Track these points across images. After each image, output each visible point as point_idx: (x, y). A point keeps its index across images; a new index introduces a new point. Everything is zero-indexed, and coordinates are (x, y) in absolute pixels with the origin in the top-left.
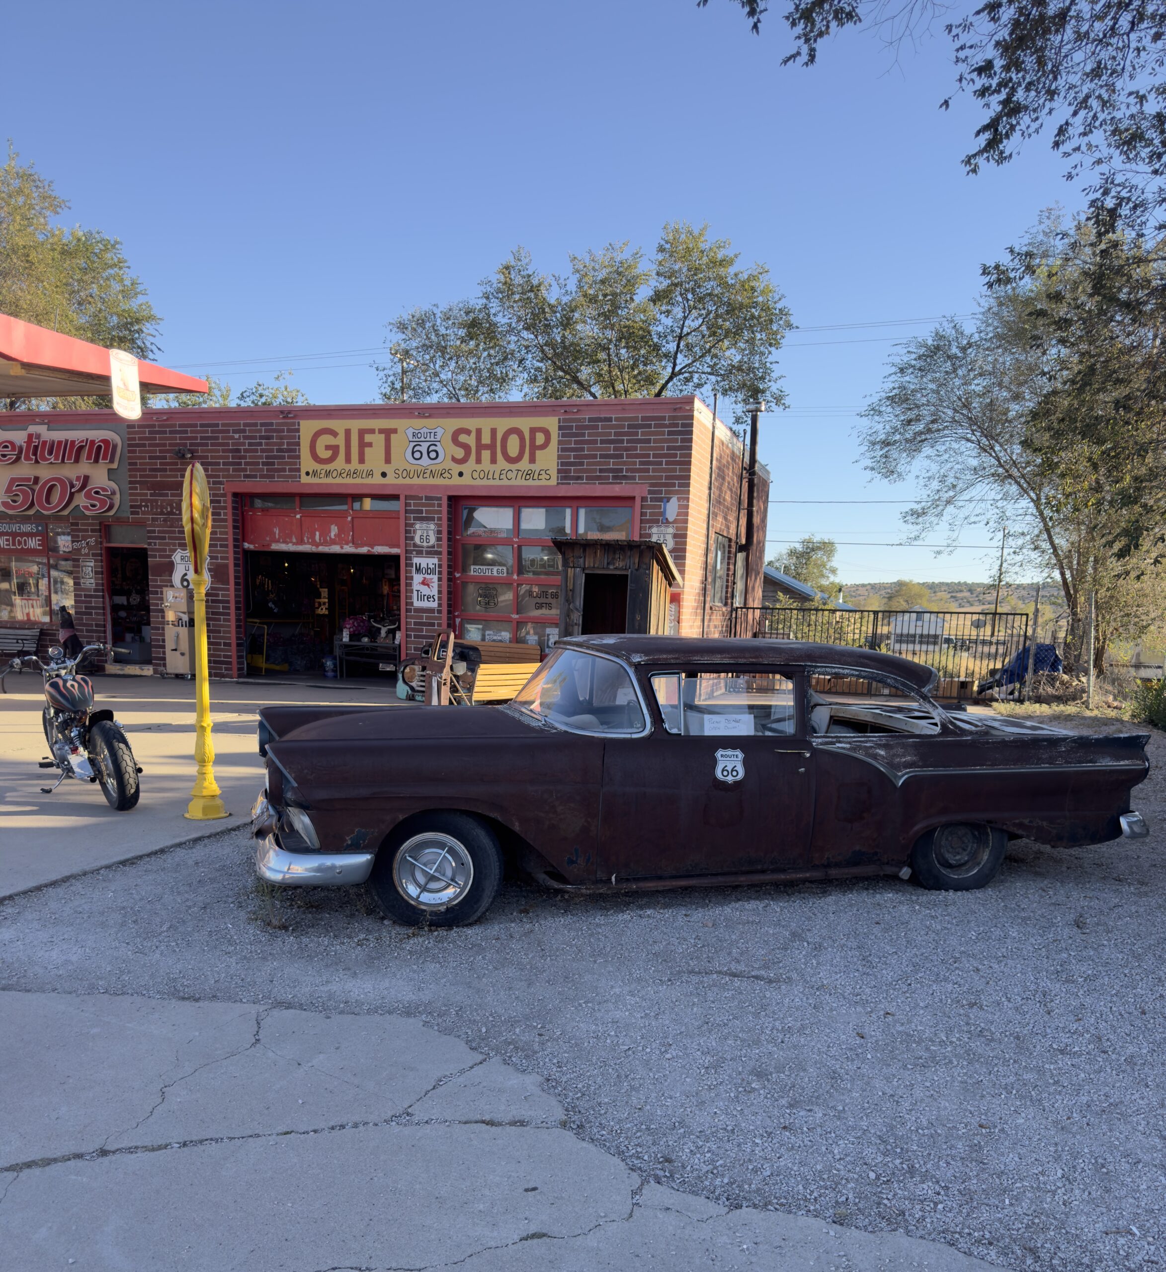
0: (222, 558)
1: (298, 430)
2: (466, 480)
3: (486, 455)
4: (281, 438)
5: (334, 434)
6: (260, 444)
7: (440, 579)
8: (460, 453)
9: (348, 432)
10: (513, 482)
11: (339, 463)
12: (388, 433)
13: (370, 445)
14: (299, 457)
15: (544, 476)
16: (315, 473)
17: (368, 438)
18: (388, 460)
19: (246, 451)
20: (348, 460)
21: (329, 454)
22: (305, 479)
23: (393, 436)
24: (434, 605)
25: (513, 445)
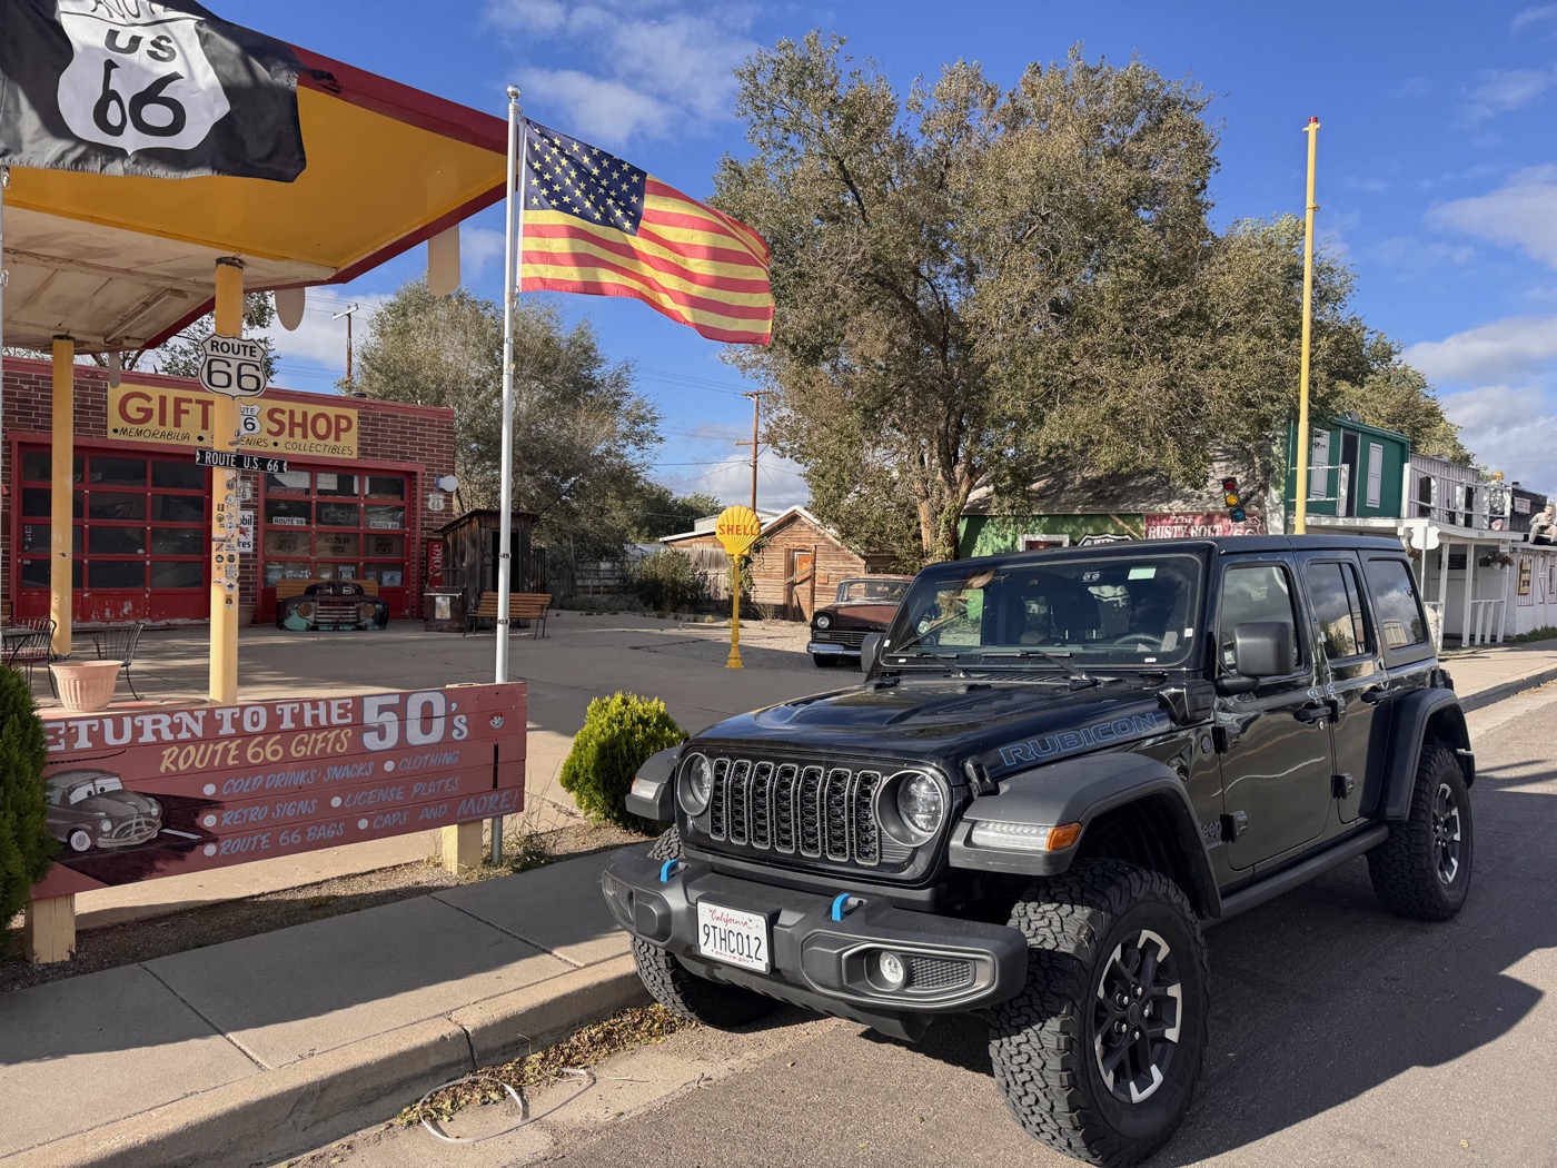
1: (105, 391)
2: (281, 448)
3: (298, 431)
4: (85, 395)
5: (148, 399)
7: (255, 529)
8: (275, 428)
9: (163, 399)
10: (322, 454)
11: (154, 423)
13: (187, 412)
14: (105, 415)
15: (347, 451)
16: (124, 431)
17: (184, 406)
18: (205, 427)
19: (38, 402)
20: (162, 422)
21: (141, 415)
22: (111, 435)
23: (210, 407)
24: (250, 550)
25: (322, 426)
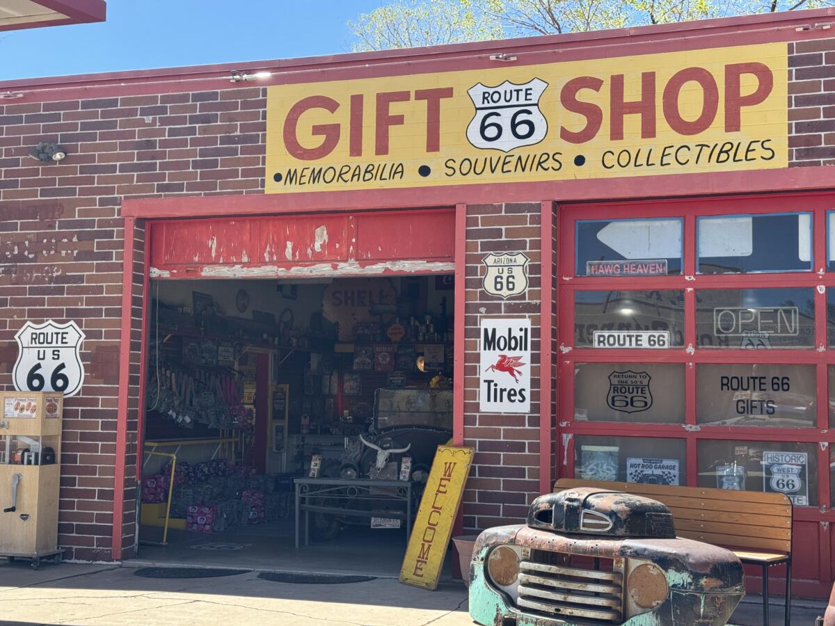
0: (108, 335)
1: (263, 104)
2: (592, 170)
3: (633, 122)
4: (232, 118)
5: (332, 105)
6: (192, 131)
7: (535, 359)
8: (578, 123)
9: (357, 101)
10: (691, 169)
11: (340, 155)
12: (433, 98)
13: (399, 120)
14: (262, 150)
15: (759, 152)
16: (291, 176)
17: (395, 109)
18: (433, 145)
19: (164, 144)
20: (356, 149)
21: (320, 140)
22: (272, 188)
23: (443, 102)
24: (524, 408)
25: (691, 101)
